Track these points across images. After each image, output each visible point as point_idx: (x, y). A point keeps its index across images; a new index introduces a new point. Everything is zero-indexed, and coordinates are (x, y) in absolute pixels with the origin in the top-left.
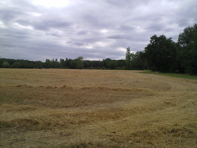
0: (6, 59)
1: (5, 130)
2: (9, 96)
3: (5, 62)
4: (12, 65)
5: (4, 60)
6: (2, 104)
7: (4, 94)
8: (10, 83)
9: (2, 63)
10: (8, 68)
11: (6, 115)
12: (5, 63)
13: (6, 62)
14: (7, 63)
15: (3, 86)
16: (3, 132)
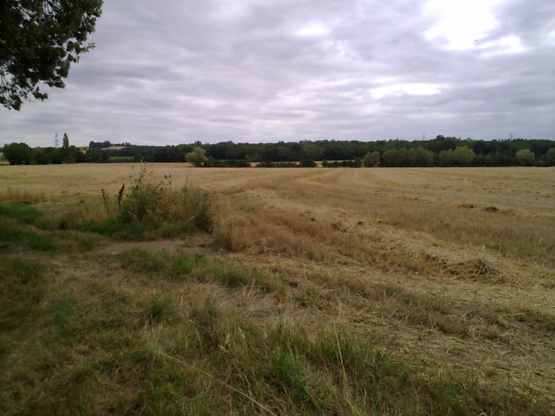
0: (526, 141)
1: (545, 336)
2: (544, 245)
3: (523, 148)
4: (543, 156)
5: (520, 143)
6: (528, 264)
7: (529, 236)
8: (542, 209)
9: (515, 152)
10: (530, 166)
11: (542, 297)
12: (523, 153)
13: (524, 150)
14: (529, 151)
15: (522, 216)
16: (541, 342)
